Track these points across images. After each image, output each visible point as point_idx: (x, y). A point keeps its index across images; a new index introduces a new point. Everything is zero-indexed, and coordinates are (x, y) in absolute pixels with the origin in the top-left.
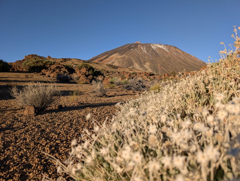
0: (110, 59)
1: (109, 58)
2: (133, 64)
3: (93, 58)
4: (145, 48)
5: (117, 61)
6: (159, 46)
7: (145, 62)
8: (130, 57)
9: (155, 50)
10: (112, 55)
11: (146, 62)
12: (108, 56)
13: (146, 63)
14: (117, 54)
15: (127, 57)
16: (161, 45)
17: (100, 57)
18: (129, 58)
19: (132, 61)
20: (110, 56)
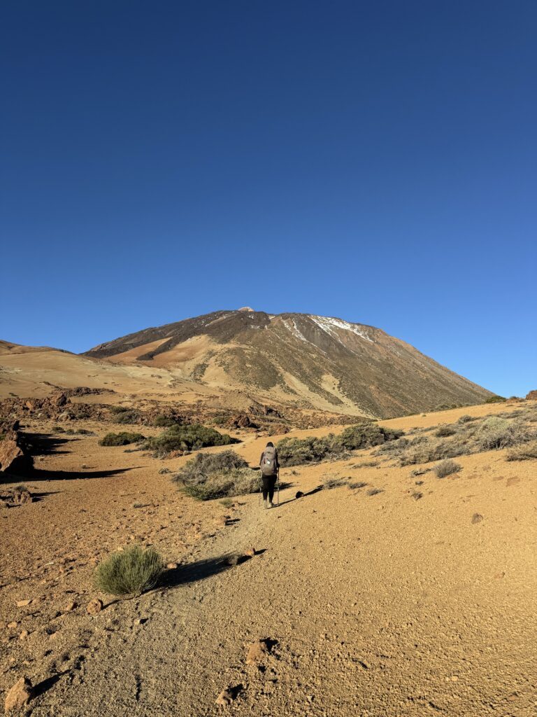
0: (182, 354)
1: (181, 350)
2: (279, 375)
3: (104, 345)
4: (295, 327)
5: (216, 361)
6: (336, 323)
7: (318, 373)
8: (261, 352)
9: (329, 333)
10: (185, 340)
11: (322, 373)
12: (170, 342)
13: (324, 377)
14: (203, 337)
15: (248, 349)
16: (339, 319)
17: (134, 346)
18: (259, 355)
19: (273, 365)
20: (178, 343)
